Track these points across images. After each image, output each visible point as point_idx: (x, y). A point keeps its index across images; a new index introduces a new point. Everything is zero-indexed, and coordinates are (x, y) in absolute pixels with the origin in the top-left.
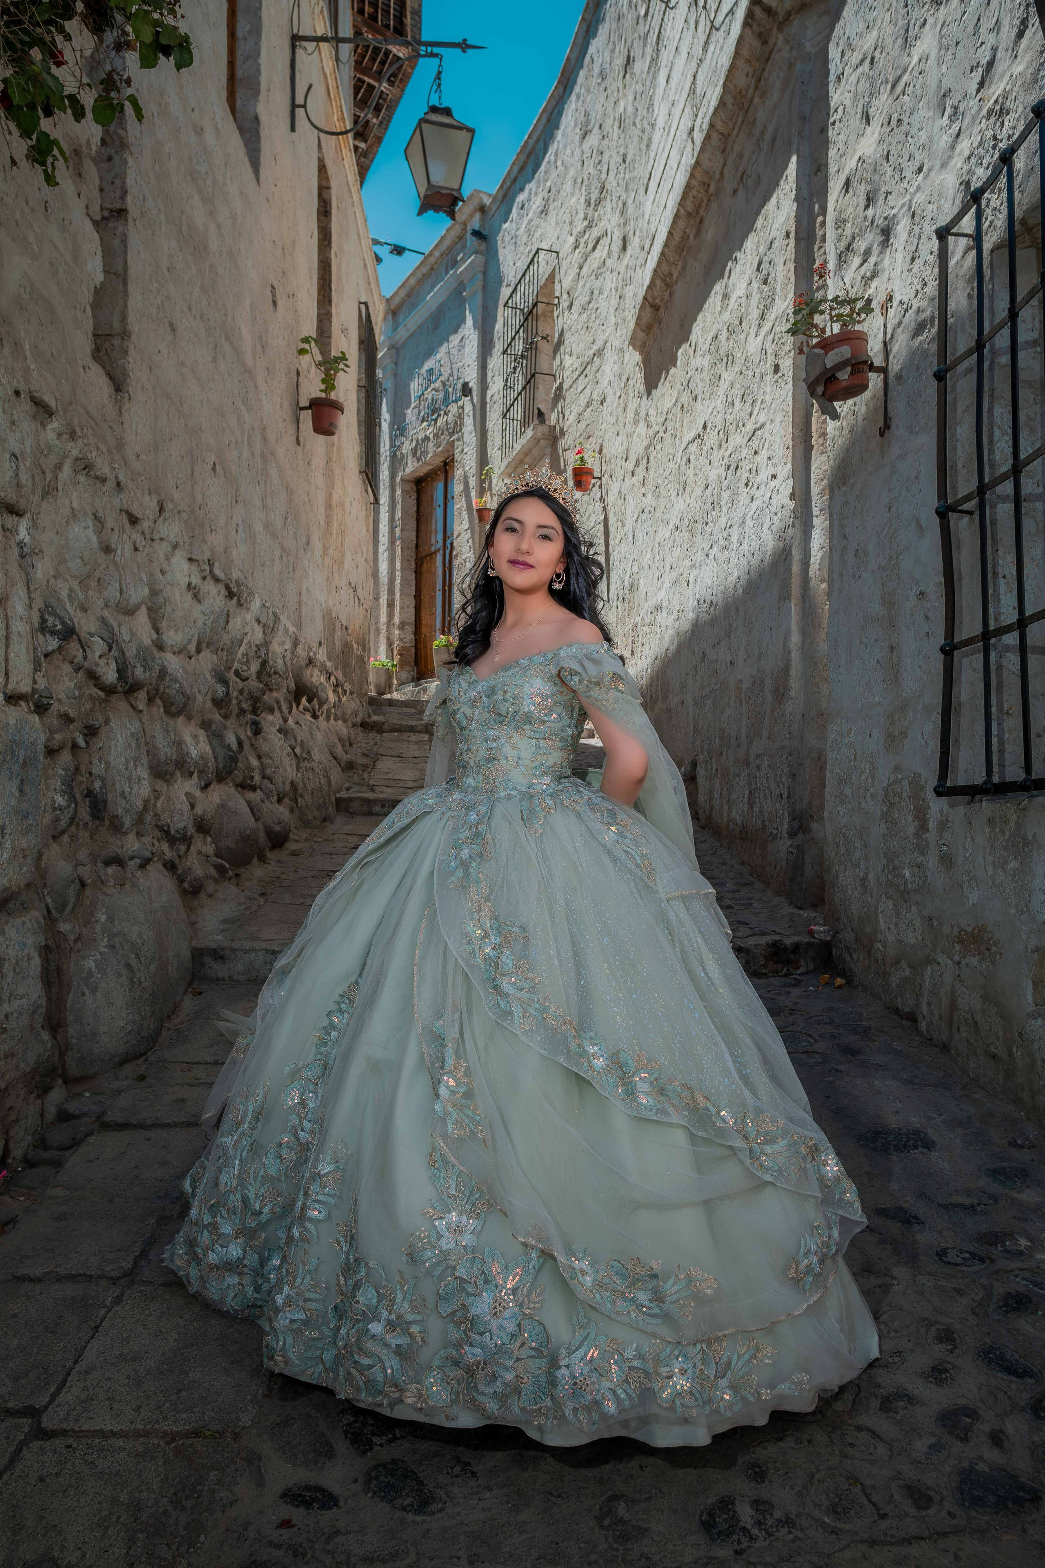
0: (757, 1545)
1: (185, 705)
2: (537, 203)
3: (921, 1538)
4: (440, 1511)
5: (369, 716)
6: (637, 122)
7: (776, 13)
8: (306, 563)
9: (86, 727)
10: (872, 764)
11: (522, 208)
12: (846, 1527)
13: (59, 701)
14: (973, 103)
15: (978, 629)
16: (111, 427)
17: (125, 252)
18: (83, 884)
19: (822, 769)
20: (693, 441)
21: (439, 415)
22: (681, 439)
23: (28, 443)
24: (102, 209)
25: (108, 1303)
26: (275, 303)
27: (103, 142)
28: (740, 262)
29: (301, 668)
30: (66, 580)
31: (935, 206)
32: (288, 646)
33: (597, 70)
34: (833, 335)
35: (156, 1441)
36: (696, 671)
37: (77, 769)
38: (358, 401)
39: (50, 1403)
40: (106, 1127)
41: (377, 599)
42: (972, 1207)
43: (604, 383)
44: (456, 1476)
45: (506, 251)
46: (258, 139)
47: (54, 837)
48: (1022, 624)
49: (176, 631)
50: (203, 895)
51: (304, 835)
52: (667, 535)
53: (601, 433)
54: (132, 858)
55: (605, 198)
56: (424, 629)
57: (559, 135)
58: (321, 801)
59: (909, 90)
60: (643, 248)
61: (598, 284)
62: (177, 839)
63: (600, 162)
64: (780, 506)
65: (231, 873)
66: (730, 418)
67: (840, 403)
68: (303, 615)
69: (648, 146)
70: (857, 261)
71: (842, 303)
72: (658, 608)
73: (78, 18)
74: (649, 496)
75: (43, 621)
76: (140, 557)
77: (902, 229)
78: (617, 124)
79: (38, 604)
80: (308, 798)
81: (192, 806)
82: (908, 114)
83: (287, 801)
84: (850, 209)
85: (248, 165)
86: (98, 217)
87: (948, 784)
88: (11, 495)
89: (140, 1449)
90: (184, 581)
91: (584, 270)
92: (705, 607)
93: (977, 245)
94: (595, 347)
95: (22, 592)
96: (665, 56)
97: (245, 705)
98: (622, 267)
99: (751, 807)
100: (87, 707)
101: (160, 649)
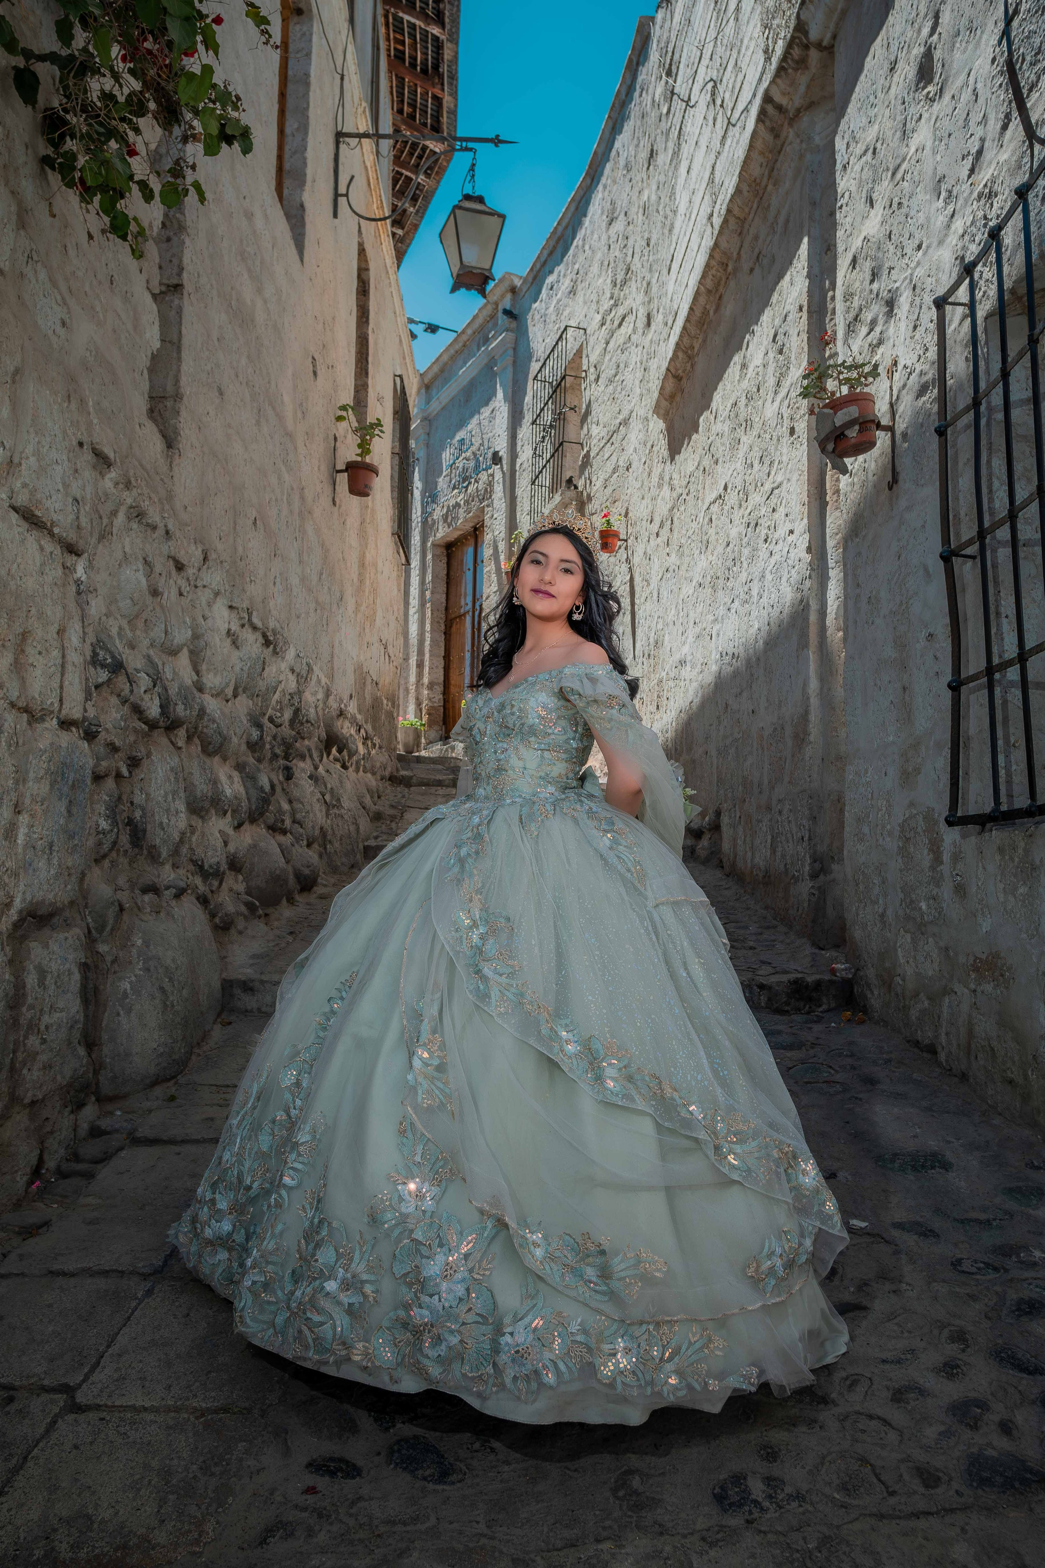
0: (768, 1516)
1: (222, 745)
2: (566, 284)
3: (932, 1514)
4: (459, 1482)
5: (397, 770)
6: (660, 209)
7: (786, 111)
8: (339, 618)
9: (129, 758)
10: (888, 801)
11: (551, 289)
12: (857, 1502)
13: (107, 730)
14: (966, 187)
15: (983, 665)
16: (162, 480)
17: (180, 323)
18: (122, 909)
19: (842, 811)
20: (714, 502)
21: (470, 483)
22: (703, 500)
23: (89, 489)
24: (161, 284)
25: (139, 1296)
26: (315, 373)
27: (164, 225)
28: (757, 334)
29: (332, 718)
30: (116, 619)
31: (935, 279)
32: (320, 696)
33: (622, 163)
34: (842, 397)
35: (186, 1416)
36: (720, 722)
37: (120, 798)
38: (392, 468)
39: (84, 1381)
40: (136, 1141)
41: (406, 659)
42: (988, 1222)
43: (631, 450)
44: (476, 1451)
45: (536, 329)
46: (303, 224)
47: (96, 861)
48: (1022, 658)
49: (215, 674)
50: (233, 931)
51: (332, 881)
52: (691, 592)
53: (627, 498)
54: (167, 888)
55: (630, 279)
56: (453, 690)
57: (587, 222)
58: (349, 847)
59: (908, 177)
60: (666, 324)
61: (624, 357)
62: (211, 874)
63: (625, 246)
64: (798, 559)
65: (261, 912)
66: (750, 479)
67: (853, 459)
68: (336, 668)
69: (670, 231)
70: (864, 330)
71: (849, 368)
72: (682, 663)
73: (150, 115)
74: (673, 555)
75: (95, 654)
76: (185, 602)
77: (905, 301)
78: (641, 211)
79: (91, 638)
80: (337, 844)
81: (226, 843)
82: (908, 198)
83: (316, 846)
84: (857, 284)
85: (293, 247)
86: (157, 291)
87: (959, 814)
88: (72, 536)
89: (171, 1422)
90: (224, 627)
91: (611, 345)
92: (727, 659)
93: (973, 314)
94: (621, 417)
95: (78, 626)
96: (686, 150)
97: (278, 751)
98: (647, 342)
99: (775, 852)
100: (132, 738)
101: (200, 690)
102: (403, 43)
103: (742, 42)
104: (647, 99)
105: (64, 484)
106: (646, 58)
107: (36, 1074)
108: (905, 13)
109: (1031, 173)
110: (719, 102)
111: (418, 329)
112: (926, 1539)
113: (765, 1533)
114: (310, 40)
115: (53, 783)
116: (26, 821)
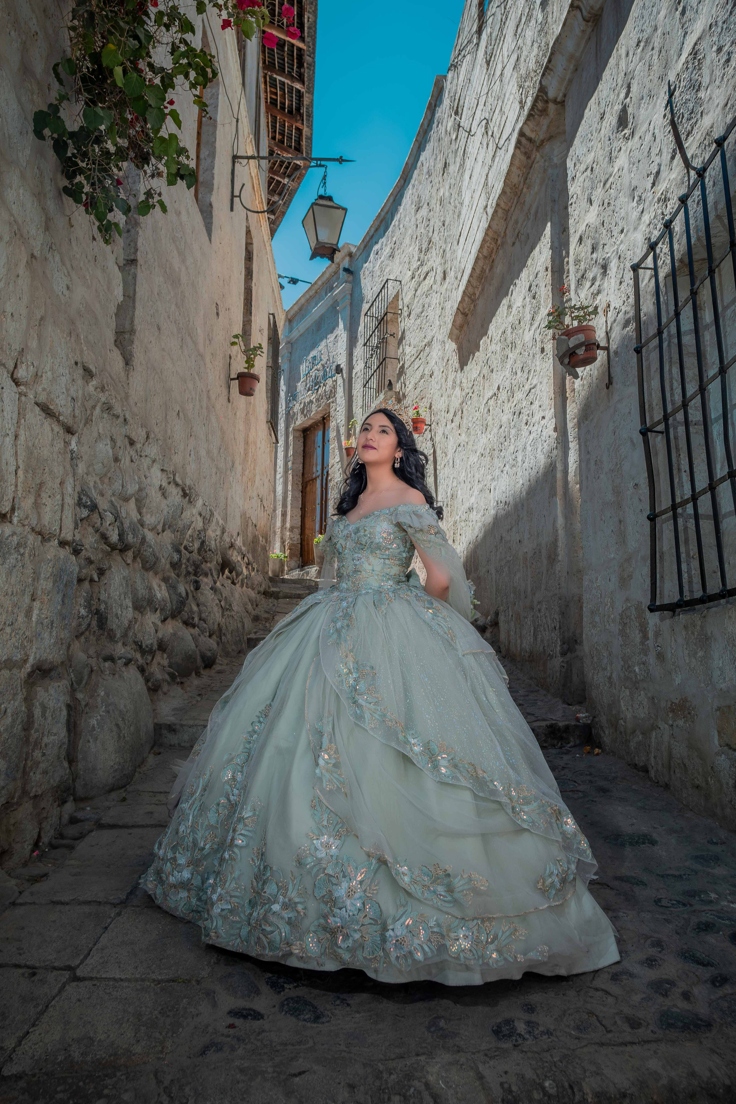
0: (528, 1043)
1: (155, 563)
2: (387, 251)
3: (635, 1043)
4: (328, 1022)
5: (269, 587)
6: (452, 201)
7: (535, 141)
8: (231, 478)
9: (98, 569)
10: (612, 599)
11: (377, 254)
12: (586, 1036)
13: (86, 549)
14: (650, 194)
15: (669, 503)
16: (122, 386)
17: (135, 284)
19: (580, 607)
20: (491, 398)
21: (320, 386)
22: (483, 397)
23: (80, 392)
24: (124, 260)
25: (112, 915)
26: (218, 314)
27: (127, 222)
28: (518, 285)
29: (226, 549)
30: (92, 476)
31: (631, 252)
32: (218, 533)
33: (425, 170)
34: (573, 328)
35: (148, 984)
36: (496, 550)
37: (92, 595)
38: (267, 377)
39: (80, 964)
40: (100, 826)
41: (274, 510)
42: (680, 876)
43: (432, 363)
44: (338, 1005)
45: (366, 281)
46: (211, 217)
47: (77, 636)
48: (694, 498)
49: (151, 515)
50: (160, 692)
51: (226, 661)
52: (476, 460)
53: (430, 396)
54: (120, 658)
55: (432, 247)
56: (307, 532)
57: (401, 209)
58: (238, 639)
59: (613, 187)
60: (457, 278)
61: (427, 300)
62: (146, 652)
63: (428, 225)
64: (548, 436)
65: (178, 680)
66: (514, 382)
67: (582, 368)
68: (228, 513)
69: (459, 216)
70: (588, 284)
71: (578, 309)
72: (471, 509)
73: (129, 160)
74: (463, 435)
75: (80, 499)
76: (134, 466)
77: (613, 265)
78: (438, 203)
79: (78, 489)
80: (229, 636)
81: (156, 631)
82: (613, 200)
83: (214, 637)
84: (583, 254)
85: (205, 231)
86: (121, 264)
87: (658, 603)
88: (70, 422)
89: (139, 987)
90: (157, 483)
91: (418, 292)
92: (501, 506)
93: (656, 276)
94: (426, 341)
95: (71, 480)
96: (468, 163)
97: (190, 569)
98: (443, 290)
99: (535, 638)
100: (100, 556)
101: (142, 526)
102: (276, 94)
103: (505, 95)
104: (442, 129)
105: (66, 388)
106: (441, 102)
107: (38, 776)
108: (609, 84)
109: (689, 187)
110: (490, 133)
111: (284, 282)
112: (631, 1057)
113: (526, 1052)
114: (218, 98)
115: (55, 582)
116: (38, 606)
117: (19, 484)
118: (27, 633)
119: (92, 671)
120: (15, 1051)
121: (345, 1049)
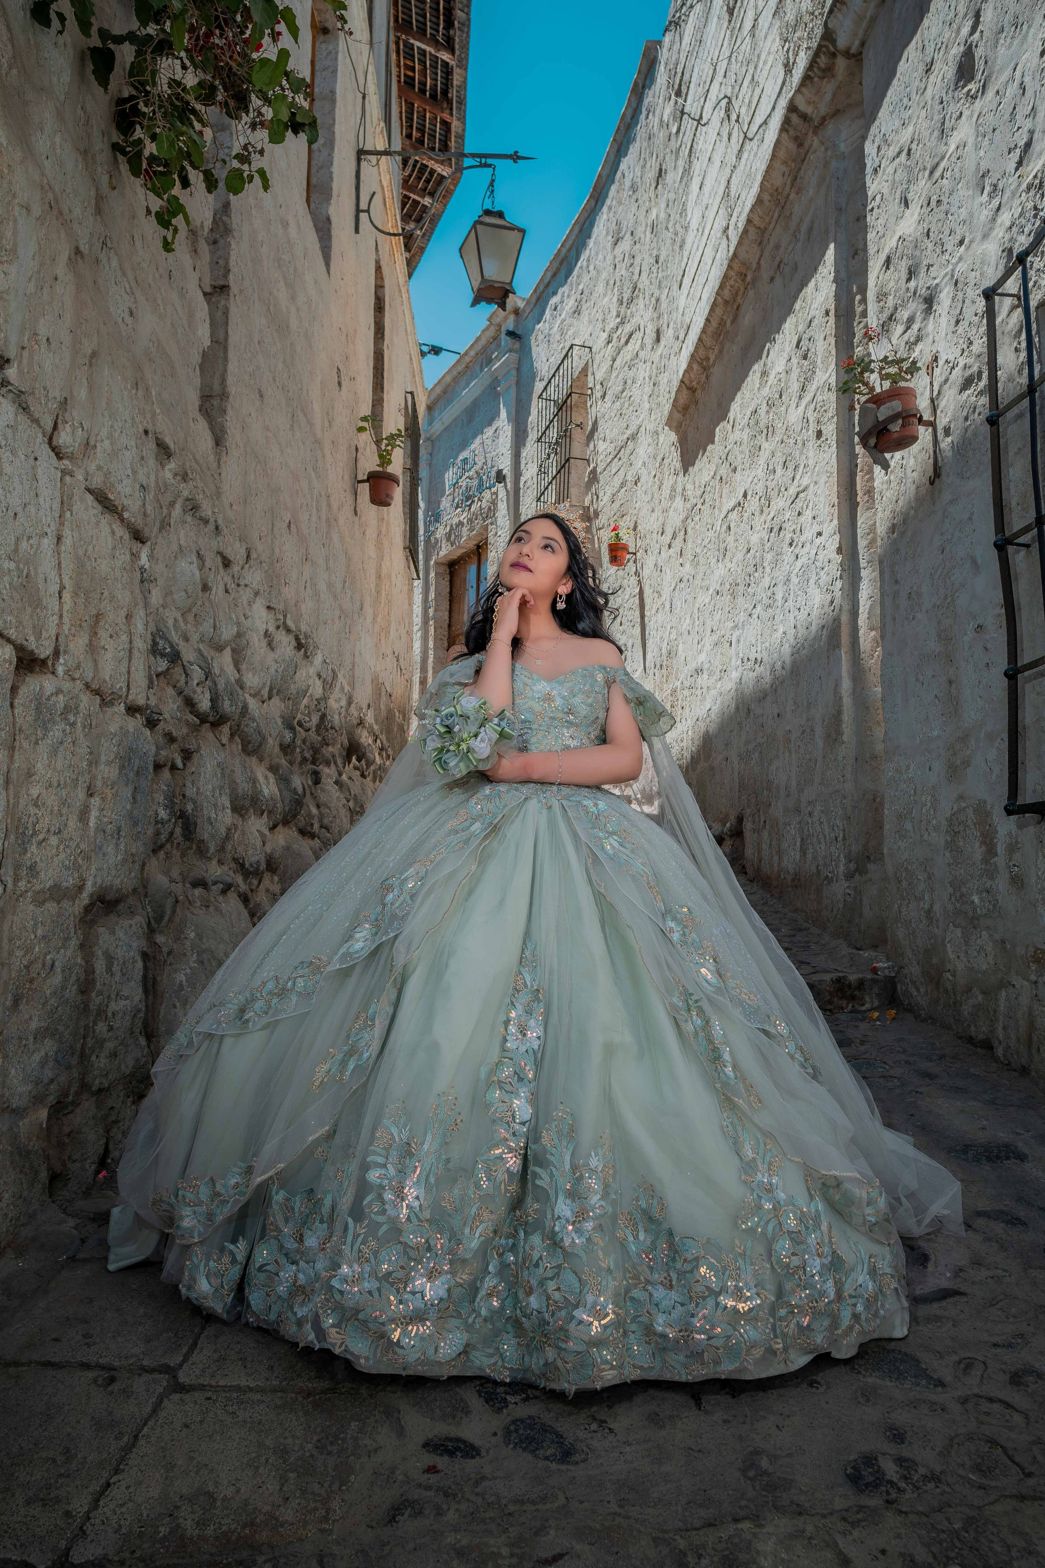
0: (907, 1497)
1: (260, 745)
2: (570, 304)
4: (583, 1461)
6: (670, 225)
7: (811, 119)
8: (359, 627)
9: (183, 750)
10: (933, 796)
11: (555, 309)
12: (993, 1484)
13: (165, 719)
14: (1013, 180)
16: (212, 475)
17: (227, 323)
19: (879, 808)
20: (733, 509)
21: (473, 502)
22: (720, 509)
23: (153, 478)
24: (210, 284)
26: (340, 384)
27: (213, 226)
28: (779, 342)
29: (353, 725)
30: (171, 610)
31: (978, 273)
32: (344, 703)
33: (628, 183)
34: (883, 392)
35: (293, 1396)
36: (741, 728)
37: (174, 790)
39: (184, 1361)
43: (639, 464)
44: (594, 1432)
45: (540, 349)
46: (329, 238)
47: (154, 851)
49: (254, 675)
52: (707, 601)
53: (635, 512)
54: (215, 883)
55: (637, 296)
57: (591, 243)
59: (948, 174)
60: (678, 338)
61: (631, 374)
62: (251, 873)
63: (632, 264)
64: (826, 560)
66: (771, 485)
67: (894, 454)
68: (356, 675)
69: (681, 247)
70: (900, 329)
71: (891, 363)
72: (699, 671)
73: (217, 104)
74: (687, 566)
75: (155, 644)
76: (230, 599)
77: (945, 298)
78: (649, 229)
79: (152, 628)
81: (264, 843)
82: (947, 195)
84: (892, 284)
85: (321, 258)
86: (208, 289)
87: (1018, 803)
88: (139, 522)
89: (279, 1403)
90: (262, 628)
91: (618, 362)
92: (749, 665)
93: (1024, 304)
94: (629, 432)
95: (142, 613)
96: (697, 166)
97: (307, 755)
98: (656, 357)
99: (804, 852)
100: (185, 730)
101: (242, 688)
102: (413, 69)
103: (759, 56)
104: (654, 121)
105: (133, 470)
106: (653, 80)
107: (103, 1061)
108: (942, 15)
110: (734, 118)
113: (906, 1513)
114: (336, 59)
115: (122, 767)
116: (97, 804)
117: (65, 614)
118: (82, 846)
119: (177, 902)
120: (89, 1518)
121: (618, 1510)
